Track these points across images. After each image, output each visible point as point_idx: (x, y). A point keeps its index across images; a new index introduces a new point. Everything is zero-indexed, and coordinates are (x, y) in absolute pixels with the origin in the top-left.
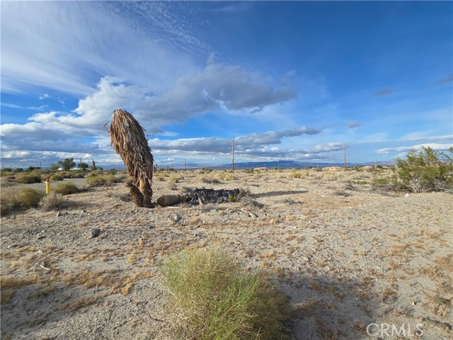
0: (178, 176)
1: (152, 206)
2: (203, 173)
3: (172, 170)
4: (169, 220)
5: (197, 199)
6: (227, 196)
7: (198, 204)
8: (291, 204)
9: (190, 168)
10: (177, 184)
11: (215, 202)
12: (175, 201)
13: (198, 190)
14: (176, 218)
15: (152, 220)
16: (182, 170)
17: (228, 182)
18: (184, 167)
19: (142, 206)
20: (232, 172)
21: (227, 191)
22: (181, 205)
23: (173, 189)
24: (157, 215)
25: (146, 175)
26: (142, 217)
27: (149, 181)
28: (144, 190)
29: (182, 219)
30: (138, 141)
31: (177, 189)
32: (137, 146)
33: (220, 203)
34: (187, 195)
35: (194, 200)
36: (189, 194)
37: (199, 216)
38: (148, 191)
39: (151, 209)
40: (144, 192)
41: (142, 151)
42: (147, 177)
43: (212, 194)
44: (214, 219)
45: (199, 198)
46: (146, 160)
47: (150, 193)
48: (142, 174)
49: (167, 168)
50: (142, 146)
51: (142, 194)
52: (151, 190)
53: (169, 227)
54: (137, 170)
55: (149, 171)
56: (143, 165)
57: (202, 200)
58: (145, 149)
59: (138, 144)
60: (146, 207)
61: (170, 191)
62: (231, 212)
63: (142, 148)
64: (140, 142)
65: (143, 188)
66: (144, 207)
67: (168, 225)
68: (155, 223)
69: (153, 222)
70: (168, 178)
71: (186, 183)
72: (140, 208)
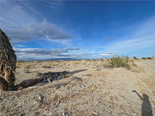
1: (15, 88)
2: (38, 63)
3: (22, 61)
4: (35, 102)
5: (47, 79)
6: (61, 75)
7: (48, 82)
9: (31, 60)
10: (28, 69)
11: (57, 79)
12: (33, 83)
13: (46, 74)
14: (40, 98)
15: (19, 105)
16: (27, 61)
17: (54, 67)
18: (28, 60)
20: (51, 62)
21: (60, 72)
22: (39, 85)
23: (27, 73)
24: (23, 98)
25: (11, 68)
26: (10, 103)
27: (13, 72)
28: (8, 78)
29: (45, 98)
30: (4, 46)
31: (30, 73)
32: (3, 49)
33: (59, 79)
34: (41, 77)
35: (45, 79)
36: (42, 77)
37: (55, 93)
38: (12, 79)
39: (15, 92)
40: (9, 80)
41: (8, 52)
42: (12, 70)
43: (54, 75)
44: (66, 93)
45: (48, 79)
46: (11, 58)
47: (13, 79)
48: (7, 68)
49: (18, 61)
50: (8, 49)
51: (7, 82)
52: (15, 77)
53: (37, 109)
54: (3, 65)
55: (14, 66)
56: (8, 62)
57: (50, 79)
58: (10, 51)
59: (4, 47)
60: (11, 90)
61: (25, 74)
62: (72, 86)
63: (7, 50)
64: (6, 46)
65: (8, 76)
66: (9, 90)
67: (36, 107)
68: (23, 108)
69: (21, 107)
70: (21, 66)
71: (34, 68)
72: (5, 92)
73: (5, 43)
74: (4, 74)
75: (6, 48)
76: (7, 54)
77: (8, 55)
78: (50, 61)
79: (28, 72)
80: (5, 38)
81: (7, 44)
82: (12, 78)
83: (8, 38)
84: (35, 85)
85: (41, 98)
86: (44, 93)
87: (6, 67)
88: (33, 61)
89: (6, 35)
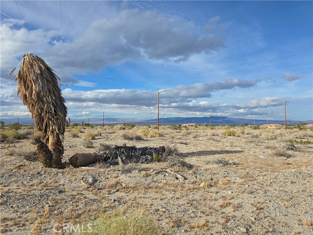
0: (95, 131)
1: (62, 166)
2: (124, 129)
3: (88, 125)
4: (83, 183)
5: (117, 158)
6: (151, 154)
7: (117, 164)
8: (224, 165)
9: (108, 123)
10: (93, 141)
11: (137, 162)
12: (90, 161)
13: (117, 148)
14: (90, 180)
15: (62, 182)
16: (99, 125)
17: (153, 139)
18: (102, 122)
19: (50, 166)
20: (157, 128)
21: (151, 149)
22: (98, 165)
23: (88, 147)
24: (68, 177)
25: (57, 129)
26: (50, 179)
27: (61, 137)
28: (53, 147)
29: (99, 181)
30: (49, 91)
31: (93, 147)
32: (48, 96)
33: (143, 163)
34: (105, 153)
35: (113, 159)
36: (107, 152)
37: (118, 178)
38: (59, 149)
39: (61, 170)
40: (54, 150)
41: (54, 102)
42: (58, 132)
43: (134, 153)
44: (136, 182)
45: (119, 157)
46: (58, 112)
47: (61, 150)
48: (53, 129)
49: (81, 123)
50: (55, 96)
51: (51, 152)
52: (63, 147)
53: (82, 191)
54: (46, 123)
55: (61, 125)
56: (54, 118)
57: (122, 159)
58: (58, 99)
59: (49, 94)
60: (55, 168)
61: (84, 149)
62: (156, 173)
63: (54, 98)
64: (52, 91)
65: (53, 144)
66: (53, 167)
67: (82, 189)
68: (66, 187)
69: (63, 185)
70: (83, 134)
71: (105, 139)
72: (47, 169)
73: (51, 86)
74: (48, 140)
75: (52, 95)
76: (53, 104)
77: (55, 107)
78: (155, 126)
79: (90, 145)
80: (51, 78)
81: (54, 87)
82: (59, 147)
83: (55, 78)
84: (93, 166)
85: (93, 180)
86: (99, 176)
87: (51, 128)
88: (114, 125)
89: (53, 71)
